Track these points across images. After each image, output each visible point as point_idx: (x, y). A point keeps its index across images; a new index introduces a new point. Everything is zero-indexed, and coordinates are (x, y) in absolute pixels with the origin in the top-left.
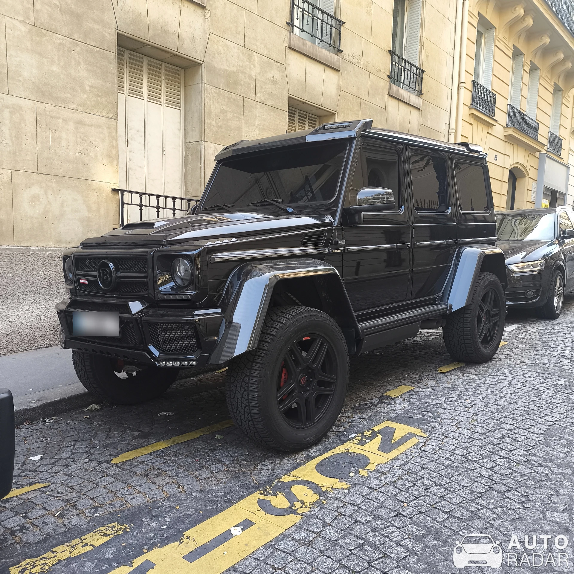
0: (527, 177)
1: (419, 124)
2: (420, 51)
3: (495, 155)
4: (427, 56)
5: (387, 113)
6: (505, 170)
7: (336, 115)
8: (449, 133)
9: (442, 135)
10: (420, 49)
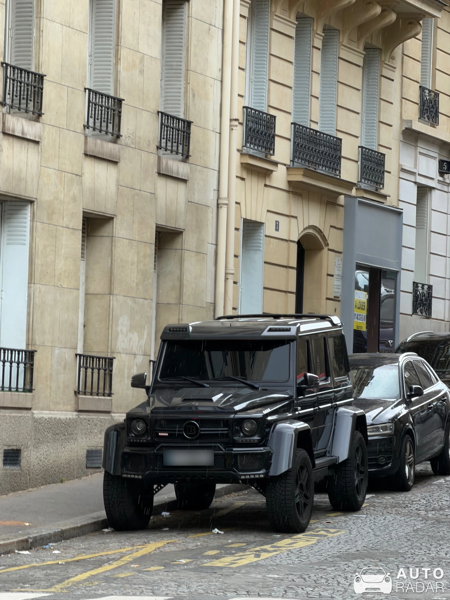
0: (326, 249)
1: (186, 202)
2: (186, 92)
3: (276, 222)
4: (194, 96)
5: (156, 199)
6: (292, 244)
7: (115, 219)
8: (218, 204)
9: (210, 210)
10: (186, 88)
